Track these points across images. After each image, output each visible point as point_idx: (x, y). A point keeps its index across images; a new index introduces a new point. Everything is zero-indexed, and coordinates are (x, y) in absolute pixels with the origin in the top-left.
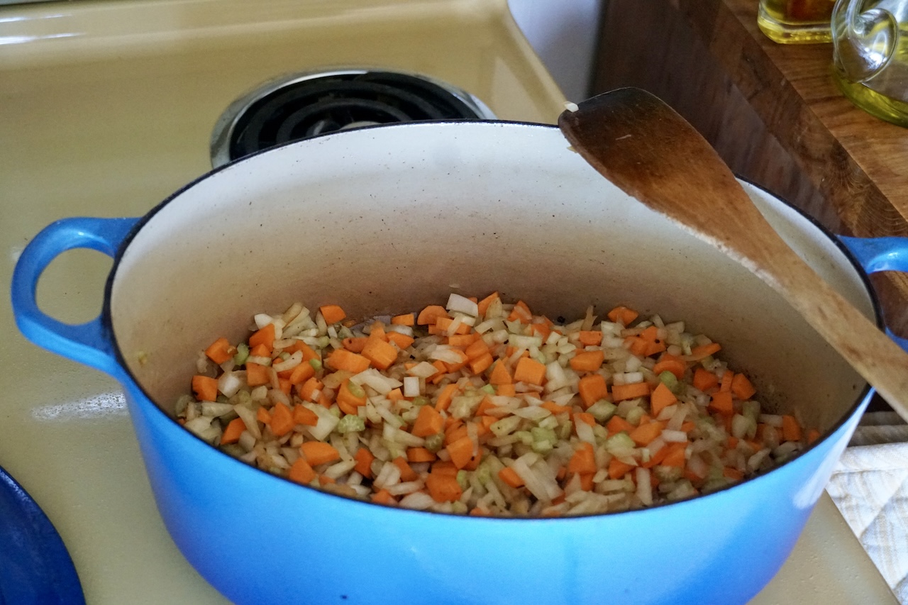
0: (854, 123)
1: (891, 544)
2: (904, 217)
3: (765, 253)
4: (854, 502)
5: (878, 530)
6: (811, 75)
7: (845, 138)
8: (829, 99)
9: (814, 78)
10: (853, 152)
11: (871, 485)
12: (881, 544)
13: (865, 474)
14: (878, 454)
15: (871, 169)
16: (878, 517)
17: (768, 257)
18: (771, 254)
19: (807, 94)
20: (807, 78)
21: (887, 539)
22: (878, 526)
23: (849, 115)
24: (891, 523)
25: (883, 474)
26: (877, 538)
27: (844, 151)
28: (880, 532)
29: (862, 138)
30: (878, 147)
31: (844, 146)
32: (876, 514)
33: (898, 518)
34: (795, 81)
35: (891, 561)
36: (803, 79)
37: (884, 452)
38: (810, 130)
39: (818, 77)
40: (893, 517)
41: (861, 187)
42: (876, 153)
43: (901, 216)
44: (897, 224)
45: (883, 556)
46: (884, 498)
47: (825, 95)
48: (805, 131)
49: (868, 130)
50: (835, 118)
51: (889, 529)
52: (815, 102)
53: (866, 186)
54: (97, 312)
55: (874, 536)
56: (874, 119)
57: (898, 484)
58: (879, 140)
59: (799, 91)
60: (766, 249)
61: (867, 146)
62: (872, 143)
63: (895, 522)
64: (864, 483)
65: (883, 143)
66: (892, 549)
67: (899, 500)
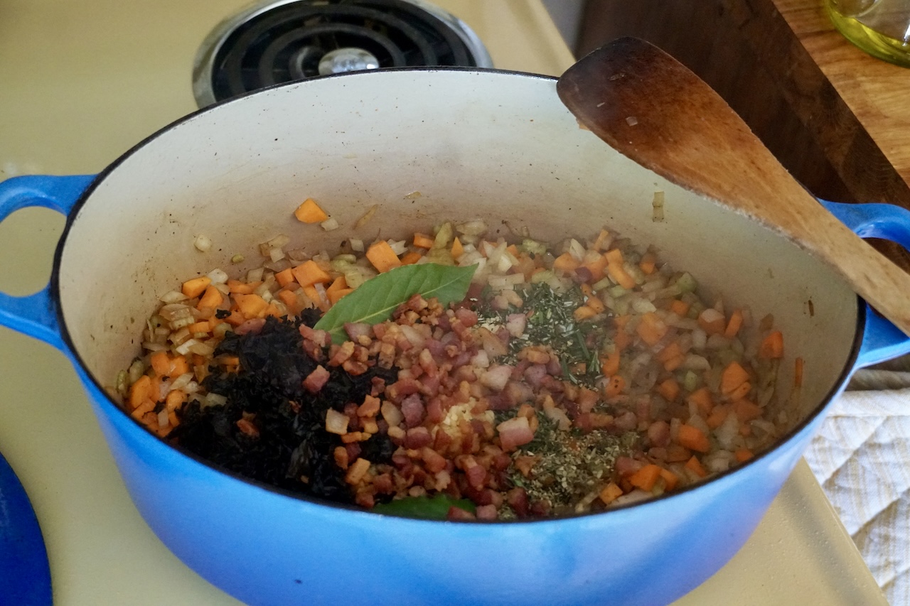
0: (845, 60)
1: (862, 487)
2: (892, 163)
3: (798, 217)
4: (827, 444)
5: (850, 472)
6: (803, 7)
7: (835, 76)
8: (820, 33)
9: (805, 10)
10: (843, 91)
11: (844, 430)
12: (852, 487)
13: (839, 419)
14: (853, 401)
15: (859, 110)
16: (850, 460)
17: (802, 222)
18: (805, 219)
19: (799, 27)
20: (800, 10)
21: (858, 483)
22: (849, 468)
23: (839, 52)
24: (863, 467)
25: (857, 420)
26: (848, 480)
27: (834, 90)
28: (852, 475)
29: (852, 77)
30: (868, 87)
31: (835, 85)
32: (848, 456)
33: (870, 463)
34: (787, 12)
35: (861, 503)
36: (795, 11)
37: (859, 400)
38: (800, 65)
39: (810, 9)
40: (866, 461)
41: (849, 129)
42: (866, 92)
43: (888, 162)
44: (884, 169)
45: (853, 498)
46: (856, 442)
47: (818, 29)
48: (795, 66)
49: (858, 68)
50: (826, 54)
51: (860, 472)
52: (807, 36)
53: (854, 128)
54: (44, 282)
55: (845, 478)
56: (865, 55)
57: (872, 430)
58: (870, 78)
59: (791, 24)
60: (799, 213)
61: (857, 85)
62: (862, 82)
63: (868, 466)
64: (838, 428)
65: (873, 81)
66: (863, 492)
67: (872, 445)
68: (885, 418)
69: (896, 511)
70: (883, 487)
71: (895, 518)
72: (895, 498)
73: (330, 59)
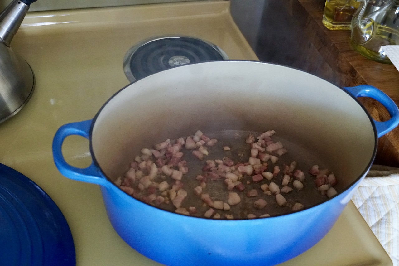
0: (358, 60)
1: (368, 213)
7: (355, 65)
8: (349, 51)
10: (358, 70)
11: (362, 192)
15: (365, 77)
16: (364, 203)
19: (340, 49)
20: (341, 43)
23: (356, 57)
24: (369, 206)
25: (367, 188)
27: (355, 70)
29: (361, 66)
30: (367, 69)
31: (355, 68)
33: (371, 204)
34: (336, 44)
36: (339, 43)
38: (342, 62)
39: (345, 42)
42: (366, 71)
46: (367, 196)
47: (347, 49)
48: (340, 62)
49: (363, 63)
50: (351, 58)
51: (368, 208)
52: (344, 52)
53: (363, 83)
55: (363, 210)
56: (365, 58)
57: (372, 192)
58: (367, 66)
59: (338, 48)
61: (363, 68)
62: (365, 67)
64: (360, 191)
65: (369, 68)
66: (369, 215)
67: (372, 198)
68: (377, 187)
69: (381, 222)
70: (376, 213)
71: (381, 224)
72: (381, 217)
73: (172, 59)
